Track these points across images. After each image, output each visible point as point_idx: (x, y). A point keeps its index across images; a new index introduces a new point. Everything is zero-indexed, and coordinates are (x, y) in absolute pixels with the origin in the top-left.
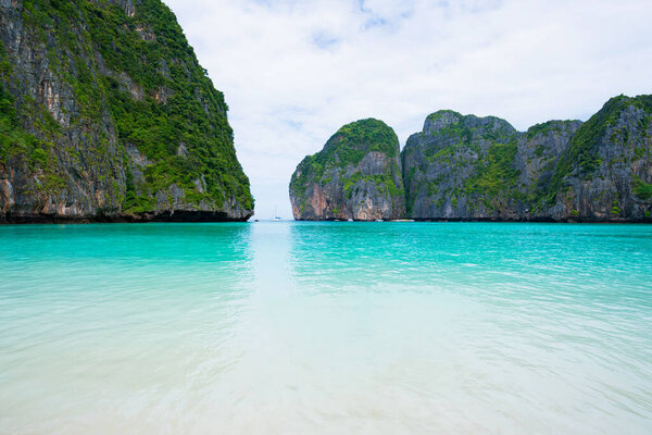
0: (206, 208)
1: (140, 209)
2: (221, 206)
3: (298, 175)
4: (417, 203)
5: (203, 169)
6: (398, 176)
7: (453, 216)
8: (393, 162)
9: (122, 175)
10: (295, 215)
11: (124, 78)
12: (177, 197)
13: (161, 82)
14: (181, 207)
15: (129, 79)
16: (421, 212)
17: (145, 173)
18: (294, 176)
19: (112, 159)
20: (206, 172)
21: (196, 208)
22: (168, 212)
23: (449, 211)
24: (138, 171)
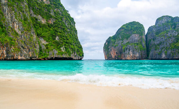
0: (65, 56)
1: (44, 57)
2: (70, 56)
3: (107, 44)
4: (151, 53)
5: (64, 44)
6: (144, 43)
7: (165, 58)
8: (142, 38)
9: (38, 47)
10: (105, 58)
11: (39, 17)
12: (55, 53)
13: (51, 17)
14: (57, 56)
15: (41, 17)
16: (152, 57)
17: (46, 46)
18: (105, 44)
19: (34, 43)
20: (65, 45)
21: (61, 56)
22: (53, 58)
23: (164, 56)
24: (43, 46)
